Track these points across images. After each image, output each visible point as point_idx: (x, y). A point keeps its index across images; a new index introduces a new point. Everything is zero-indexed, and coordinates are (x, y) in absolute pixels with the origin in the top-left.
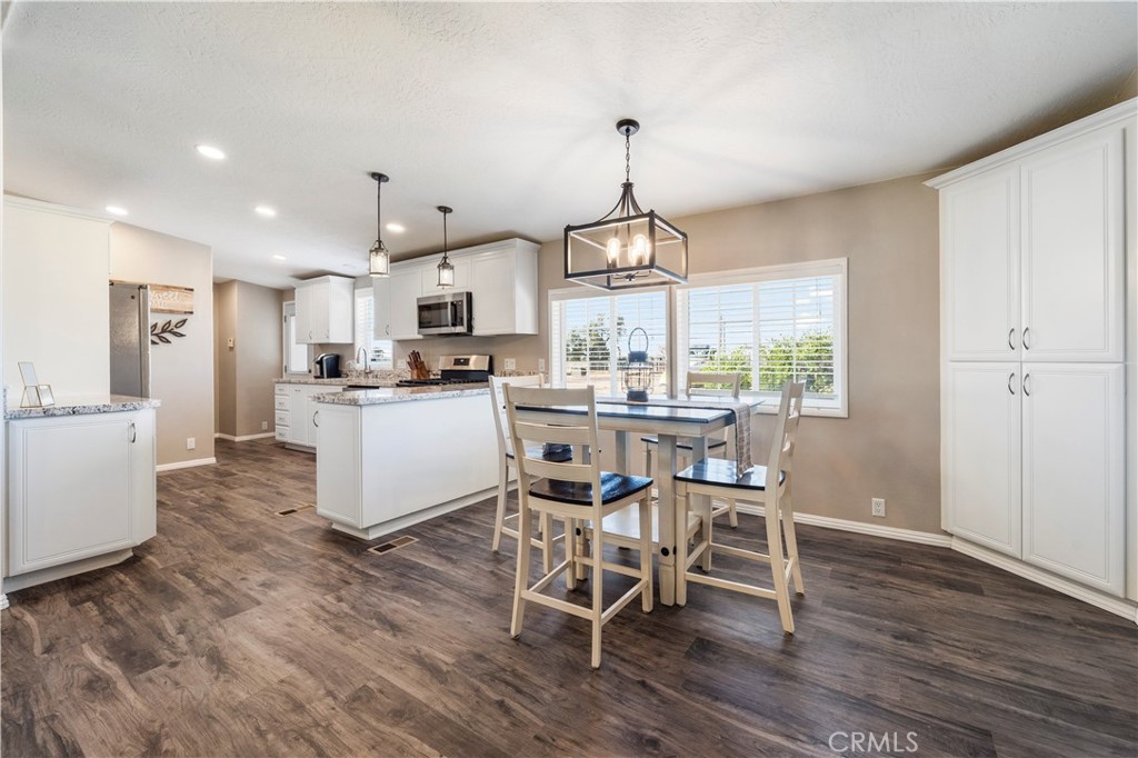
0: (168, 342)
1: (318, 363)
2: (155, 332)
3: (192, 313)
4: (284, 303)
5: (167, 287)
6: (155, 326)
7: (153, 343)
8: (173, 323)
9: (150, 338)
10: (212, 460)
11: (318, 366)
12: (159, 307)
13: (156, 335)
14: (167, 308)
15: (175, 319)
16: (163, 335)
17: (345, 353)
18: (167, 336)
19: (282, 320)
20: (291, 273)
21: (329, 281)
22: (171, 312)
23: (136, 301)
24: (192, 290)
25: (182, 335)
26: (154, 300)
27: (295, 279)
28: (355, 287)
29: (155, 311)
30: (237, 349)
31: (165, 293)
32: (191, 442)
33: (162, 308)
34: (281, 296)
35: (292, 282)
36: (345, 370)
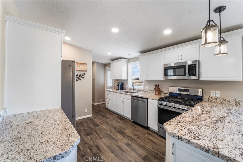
0: (81, 80)
1: (117, 85)
2: (77, 77)
3: (87, 71)
4: (106, 68)
5: (81, 63)
6: (77, 75)
7: (77, 80)
8: (82, 74)
9: (76, 79)
10: (91, 115)
11: (117, 86)
12: (78, 69)
13: (78, 78)
14: (80, 70)
15: (82, 73)
16: (79, 78)
17: (125, 82)
18: (80, 78)
19: (105, 72)
20: (110, 59)
21: (122, 60)
22: (81, 71)
23: (71, 67)
24: (87, 64)
25: (84, 78)
26: (77, 67)
27: (110, 61)
28: (128, 62)
29: (78, 71)
30: (95, 80)
31: (80, 65)
32: (86, 110)
33: (79, 70)
34: (106, 66)
35: (110, 62)
36: (125, 87)
